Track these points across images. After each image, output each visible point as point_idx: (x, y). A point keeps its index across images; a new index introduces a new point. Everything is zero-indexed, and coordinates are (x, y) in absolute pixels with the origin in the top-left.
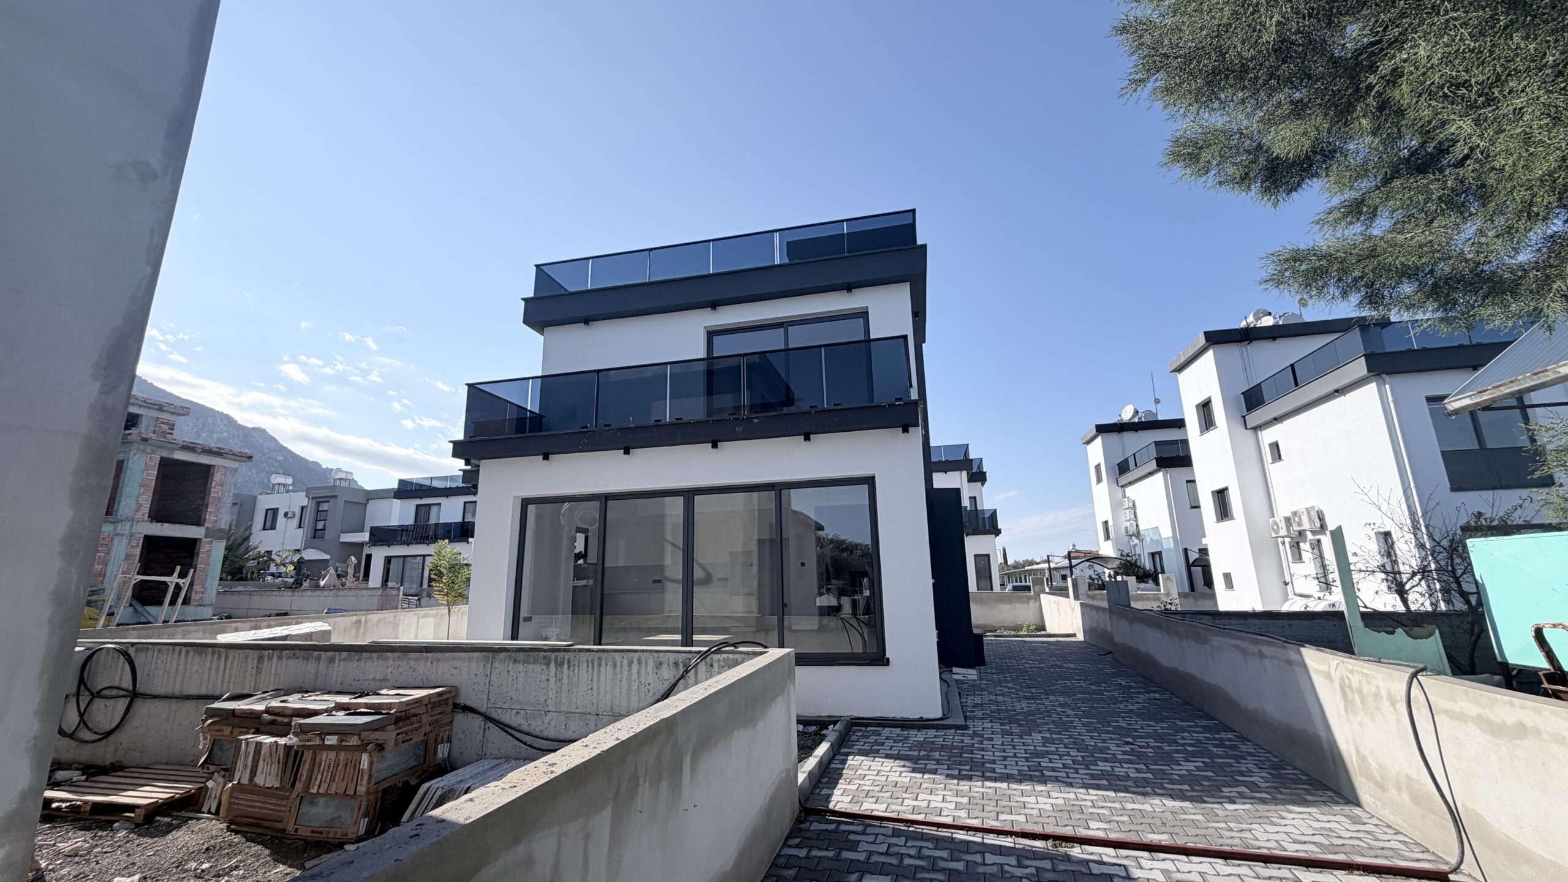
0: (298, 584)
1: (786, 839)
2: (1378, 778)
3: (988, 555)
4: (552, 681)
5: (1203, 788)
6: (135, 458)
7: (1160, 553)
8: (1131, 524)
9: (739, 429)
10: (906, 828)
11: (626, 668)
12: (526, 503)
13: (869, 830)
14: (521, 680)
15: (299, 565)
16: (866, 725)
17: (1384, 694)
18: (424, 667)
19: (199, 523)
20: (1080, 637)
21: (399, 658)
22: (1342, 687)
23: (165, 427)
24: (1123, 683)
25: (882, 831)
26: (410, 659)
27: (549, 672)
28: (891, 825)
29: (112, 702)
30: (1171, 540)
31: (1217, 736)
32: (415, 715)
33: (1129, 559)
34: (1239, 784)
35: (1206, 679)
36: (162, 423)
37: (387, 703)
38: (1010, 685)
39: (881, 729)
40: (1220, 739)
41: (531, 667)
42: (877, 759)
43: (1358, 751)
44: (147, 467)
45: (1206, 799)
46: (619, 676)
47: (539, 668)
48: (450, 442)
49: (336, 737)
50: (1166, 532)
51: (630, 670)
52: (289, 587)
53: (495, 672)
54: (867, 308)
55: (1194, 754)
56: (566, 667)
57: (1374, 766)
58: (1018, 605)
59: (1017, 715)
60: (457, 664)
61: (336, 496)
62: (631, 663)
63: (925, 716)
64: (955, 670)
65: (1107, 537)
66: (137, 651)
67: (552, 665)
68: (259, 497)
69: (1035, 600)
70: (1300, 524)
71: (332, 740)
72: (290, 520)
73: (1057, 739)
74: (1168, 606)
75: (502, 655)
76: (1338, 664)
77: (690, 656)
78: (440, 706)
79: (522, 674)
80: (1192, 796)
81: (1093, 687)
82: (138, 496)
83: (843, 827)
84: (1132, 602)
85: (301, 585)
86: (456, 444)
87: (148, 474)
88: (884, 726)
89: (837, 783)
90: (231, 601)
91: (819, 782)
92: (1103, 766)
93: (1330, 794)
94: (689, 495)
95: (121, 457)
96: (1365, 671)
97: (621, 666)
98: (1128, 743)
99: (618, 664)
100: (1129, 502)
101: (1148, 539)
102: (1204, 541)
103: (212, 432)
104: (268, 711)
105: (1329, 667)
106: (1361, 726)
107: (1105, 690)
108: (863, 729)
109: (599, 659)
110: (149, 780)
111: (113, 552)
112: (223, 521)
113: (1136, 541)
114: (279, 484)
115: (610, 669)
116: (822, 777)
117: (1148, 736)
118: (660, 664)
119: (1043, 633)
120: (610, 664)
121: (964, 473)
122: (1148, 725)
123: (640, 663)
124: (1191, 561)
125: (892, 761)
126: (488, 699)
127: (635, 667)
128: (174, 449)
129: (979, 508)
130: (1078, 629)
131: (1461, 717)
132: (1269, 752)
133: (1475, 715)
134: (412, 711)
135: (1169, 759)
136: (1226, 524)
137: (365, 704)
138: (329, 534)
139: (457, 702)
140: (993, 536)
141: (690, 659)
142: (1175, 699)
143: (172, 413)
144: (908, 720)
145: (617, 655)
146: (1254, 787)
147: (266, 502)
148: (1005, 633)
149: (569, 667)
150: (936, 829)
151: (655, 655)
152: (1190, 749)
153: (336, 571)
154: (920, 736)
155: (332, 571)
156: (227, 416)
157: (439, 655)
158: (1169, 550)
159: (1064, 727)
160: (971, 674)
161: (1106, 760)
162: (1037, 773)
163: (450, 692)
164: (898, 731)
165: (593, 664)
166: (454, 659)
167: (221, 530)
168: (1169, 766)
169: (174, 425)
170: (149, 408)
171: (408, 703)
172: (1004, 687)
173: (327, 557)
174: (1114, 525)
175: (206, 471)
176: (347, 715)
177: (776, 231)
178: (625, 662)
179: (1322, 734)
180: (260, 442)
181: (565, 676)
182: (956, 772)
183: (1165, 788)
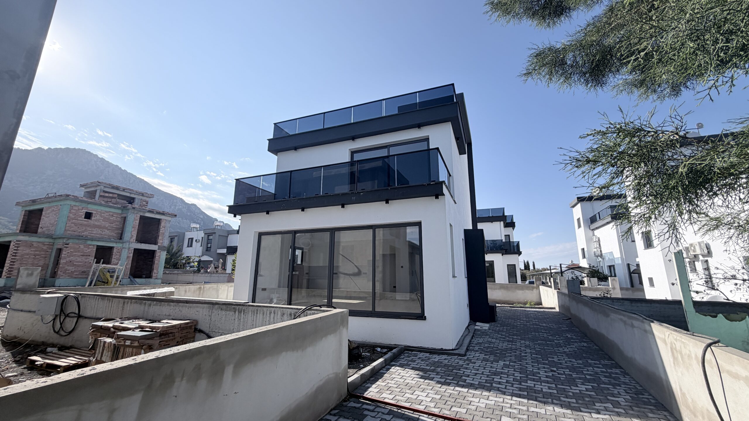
0: (199, 271)
1: (331, 410)
2: (692, 408)
3: (515, 265)
4: (237, 320)
5: (584, 402)
6: (130, 216)
7: (614, 266)
8: (597, 250)
9: (354, 198)
10: (396, 410)
11: (268, 315)
12: (261, 235)
13: (378, 409)
14: (223, 318)
15: (199, 262)
16: (412, 351)
17: (693, 356)
18: (185, 310)
19: (155, 243)
20: (557, 310)
21: (175, 305)
22: (671, 349)
23: (144, 203)
24: (569, 336)
25: (383, 410)
26: (180, 306)
27: (235, 315)
28: (389, 407)
29: (71, 319)
30: (620, 259)
31: (609, 371)
32: (171, 333)
33: (594, 268)
34: (608, 401)
35: (609, 337)
36: (143, 201)
37: (158, 327)
38: (504, 333)
39: (419, 353)
40: (611, 373)
41: (228, 312)
42: (406, 369)
43: (681, 390)
44: (135, 219)
45: (582, 409)
46: (265, 319)
47: (232, 313)
48: (227, 206)
49: (130, 341)
50: (617, 254)
51: (270, 317)
52: (195, 272)
53: (213, 314)
54: (428, 136)
55: (589, 381)
56: (242, 313)
57: (690, 400)
58: (527, 291)
59: (497, 350)
60: (198, 309)
61: (215, 233)
62: (270, 313)
63: (444, 348)
64: (478, 324)
65: (584, 257)
66: (82, 297)
67: (237, 312)
68: (186, 233)
69: (537, 289)
70: (694, 251)
71: (128, 343)
72: (198, 243)
73: (512, 366)
74: (606, 295)
75: (217, 306)
76: (669, 335)
77: (297, 311)
78: (186, 329)
79: (224, 316)
80: (574, 407)
81: (550, 337)
82: (131, 232)
83: (365, 406)
84: (581, 292)
85: (200, 271)
86: (230, 207)
87: (135, 223)
88: (421, 351)
89: (377, 381)
90: (170, 277)
91: (369, 379)
92: (530, 383)
93: (666, 413)
94: (333, 231)
95: (125, 215)
96: (683, 340)
97: (266, 314)
98: (552, 371)
99: (265, 313)
100: (596, 238)
101: (607, 258)
102: (637, 260)
103: (176, 206)
104: (114, 327)
105: (665, 336)
106: (682, 374)
107: (556, 340)
108: (410, 352)
109: (257, 310)
110: (73, 355)
111: (122, 255)
112: (165, 243)
113: (600, 259)
114: (194, 228)
115: (261, 315)
116: (371, 377)
117: (567, 367)
118: (284, 314)
119: (541, 306)
120: (262, 313)
121: (502, 223)
122: (571, 361)
123: (274, 313)
124: (631, 271)
125: (413, 371)
126: (210, 327)
127: (272, 315)
128: (145, 212)
129: (511, 240)
130: (556, 305)
131: (736, 376)
132: (638, 383)
133: (744, 376)
134: (170, 331)
135: (572, 382)
136: (650, 250)
137: (150, 326)
138: (212, 249)
139: (197, 327)
140: (517, 255)
141: (297, 312)
142: (595, 347)
143: (147, 197)
144: (435, 349)
145: (265, 309)
146: (616, 404)
147: (188, 235)
148: (518, 306)
149: (244, 314)
150: (412, 412)
151: (281, 309)
152: (588, 377)
153: (215, 265)
154: (436, 358)
155: (212, 265)
156: (181, 199)
157: (191, 305)
158: (619, 264)
159: (520, 358)
160: (486, 326)
161: (534, 380)
162: (489, 385)
163: (193, 323)
164: (428, 355)
165: (254, 312)
166: (197, 307)
167: (164, 247)
168: (570, 386)
169: (148, 202)
170: (138, 195)
171: (167, 327)
172: (500, 334)
173: (212, 259)
174: (587, 251)
175: (159, 221)
176: (140, 331)
177: (384, 100)
178: (268, 313)
179: (663, 376)
180: (194, 210)
181: (242, 318)
182: (443, 380)
183: (560, 400)
